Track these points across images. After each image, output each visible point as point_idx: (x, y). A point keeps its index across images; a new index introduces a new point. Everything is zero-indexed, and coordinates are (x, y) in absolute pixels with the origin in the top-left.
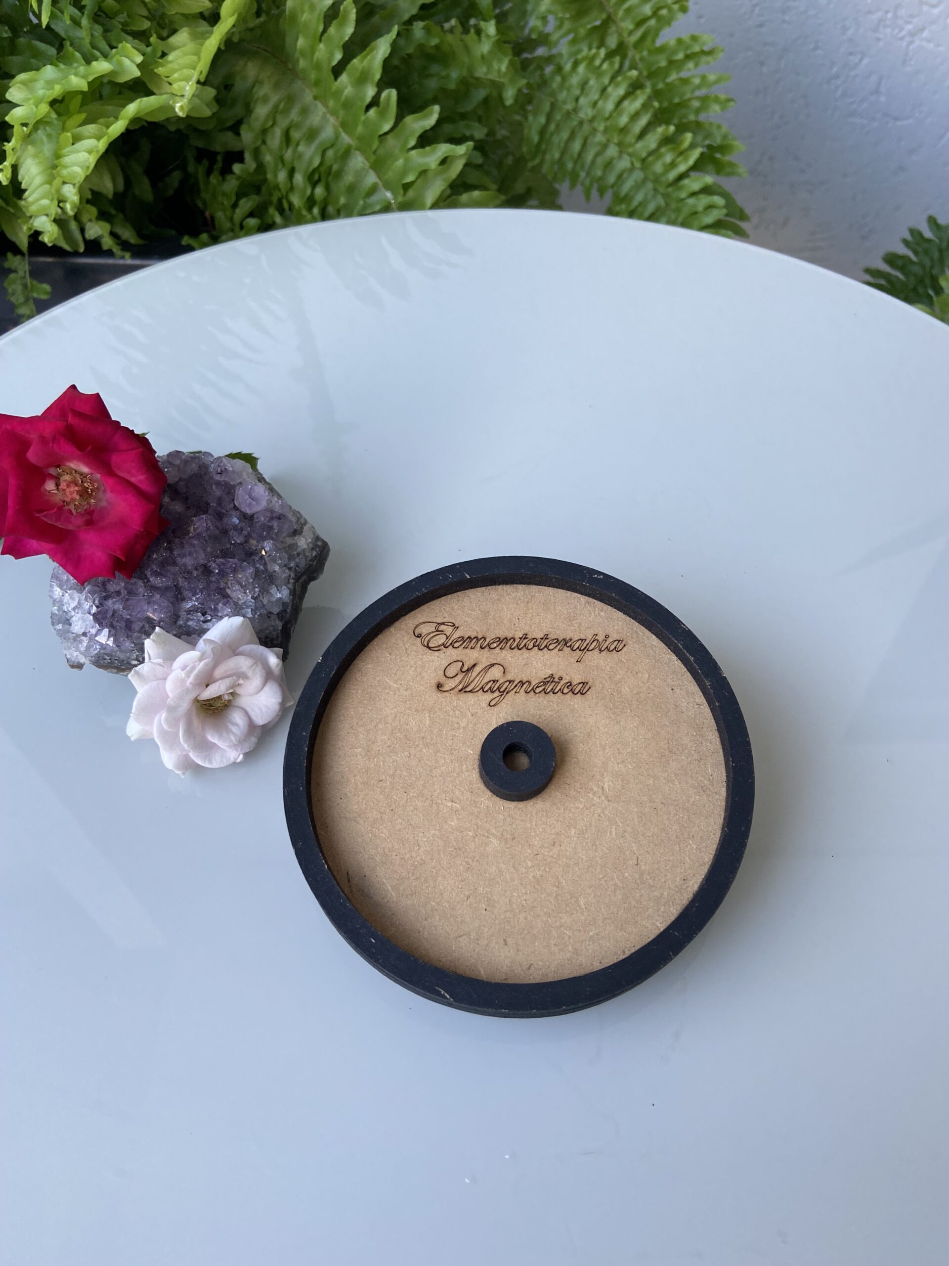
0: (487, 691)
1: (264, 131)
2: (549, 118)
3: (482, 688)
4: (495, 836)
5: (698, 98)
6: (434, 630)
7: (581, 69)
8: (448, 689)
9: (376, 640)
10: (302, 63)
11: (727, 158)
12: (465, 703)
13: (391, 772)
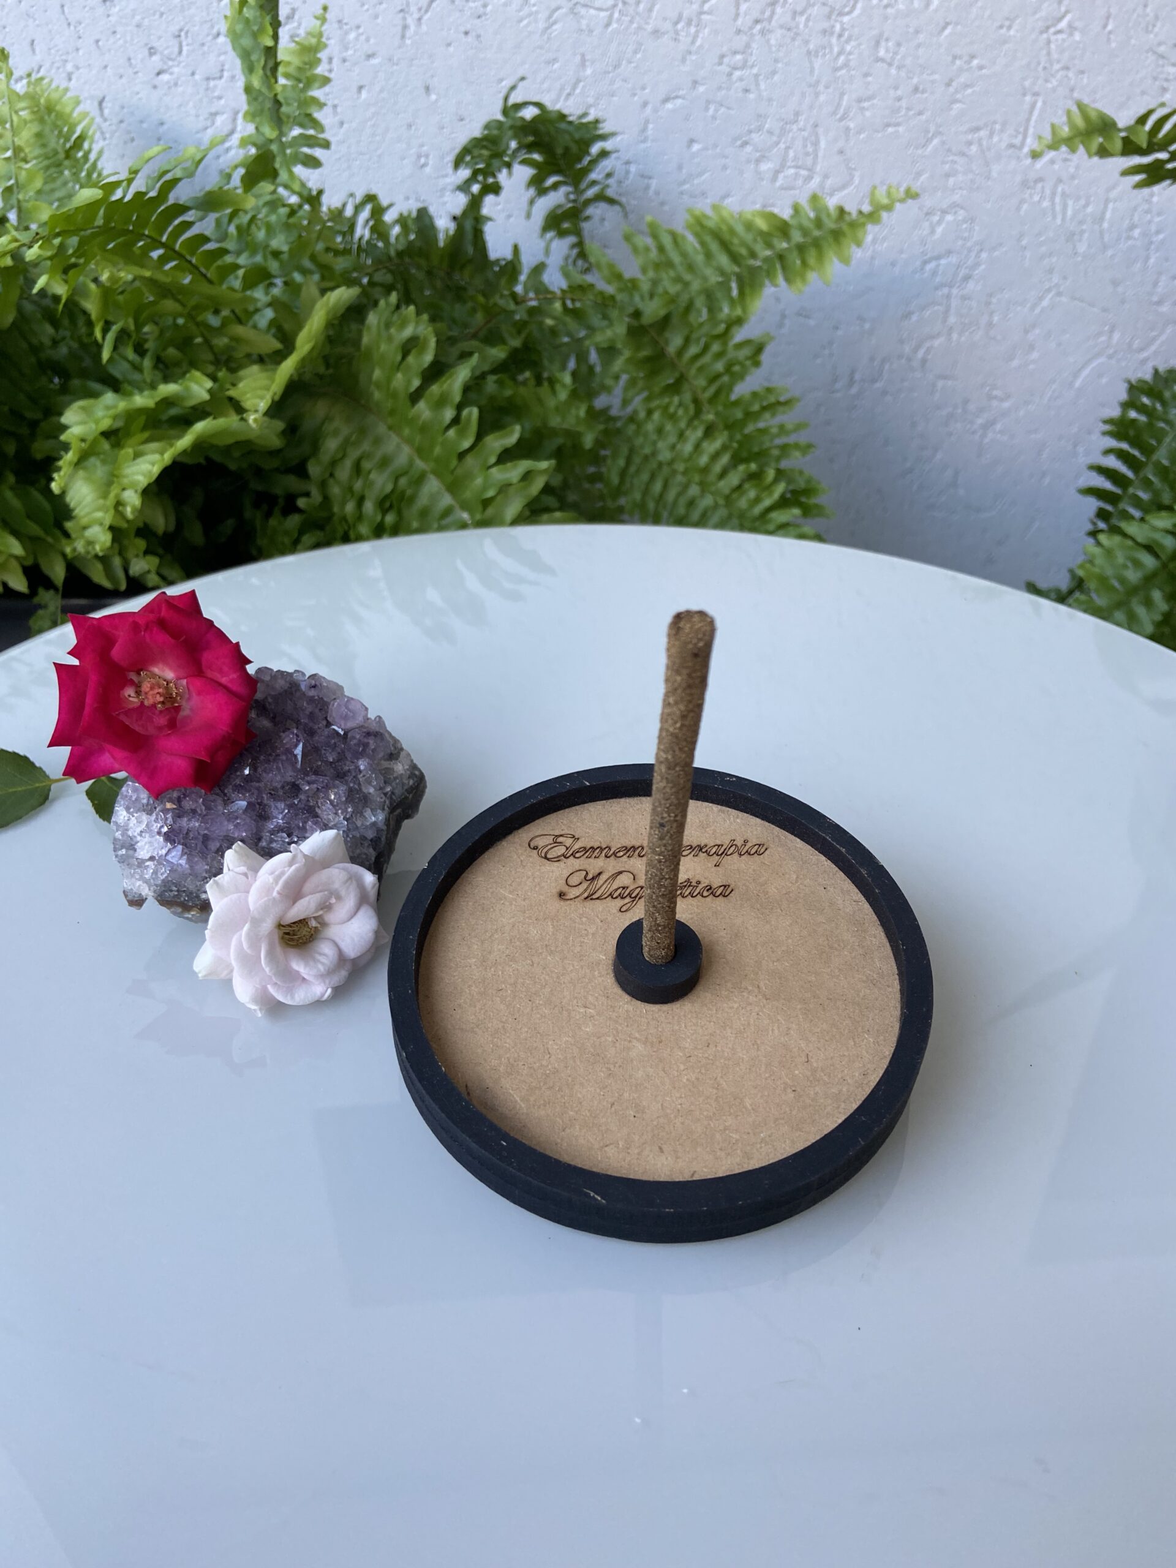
0: (616, 898)
1: (334, 463)
2: (629, 461)
3: (610, 894)
4: (638, 1040)
5: (778, 447)
6: (551, 842)
7: (656, 416)
8: (572, 897)
9: (487, 853)
10: (377, 395)
11: (813, 501)
12: (593, 910)
13: (512, 981)
